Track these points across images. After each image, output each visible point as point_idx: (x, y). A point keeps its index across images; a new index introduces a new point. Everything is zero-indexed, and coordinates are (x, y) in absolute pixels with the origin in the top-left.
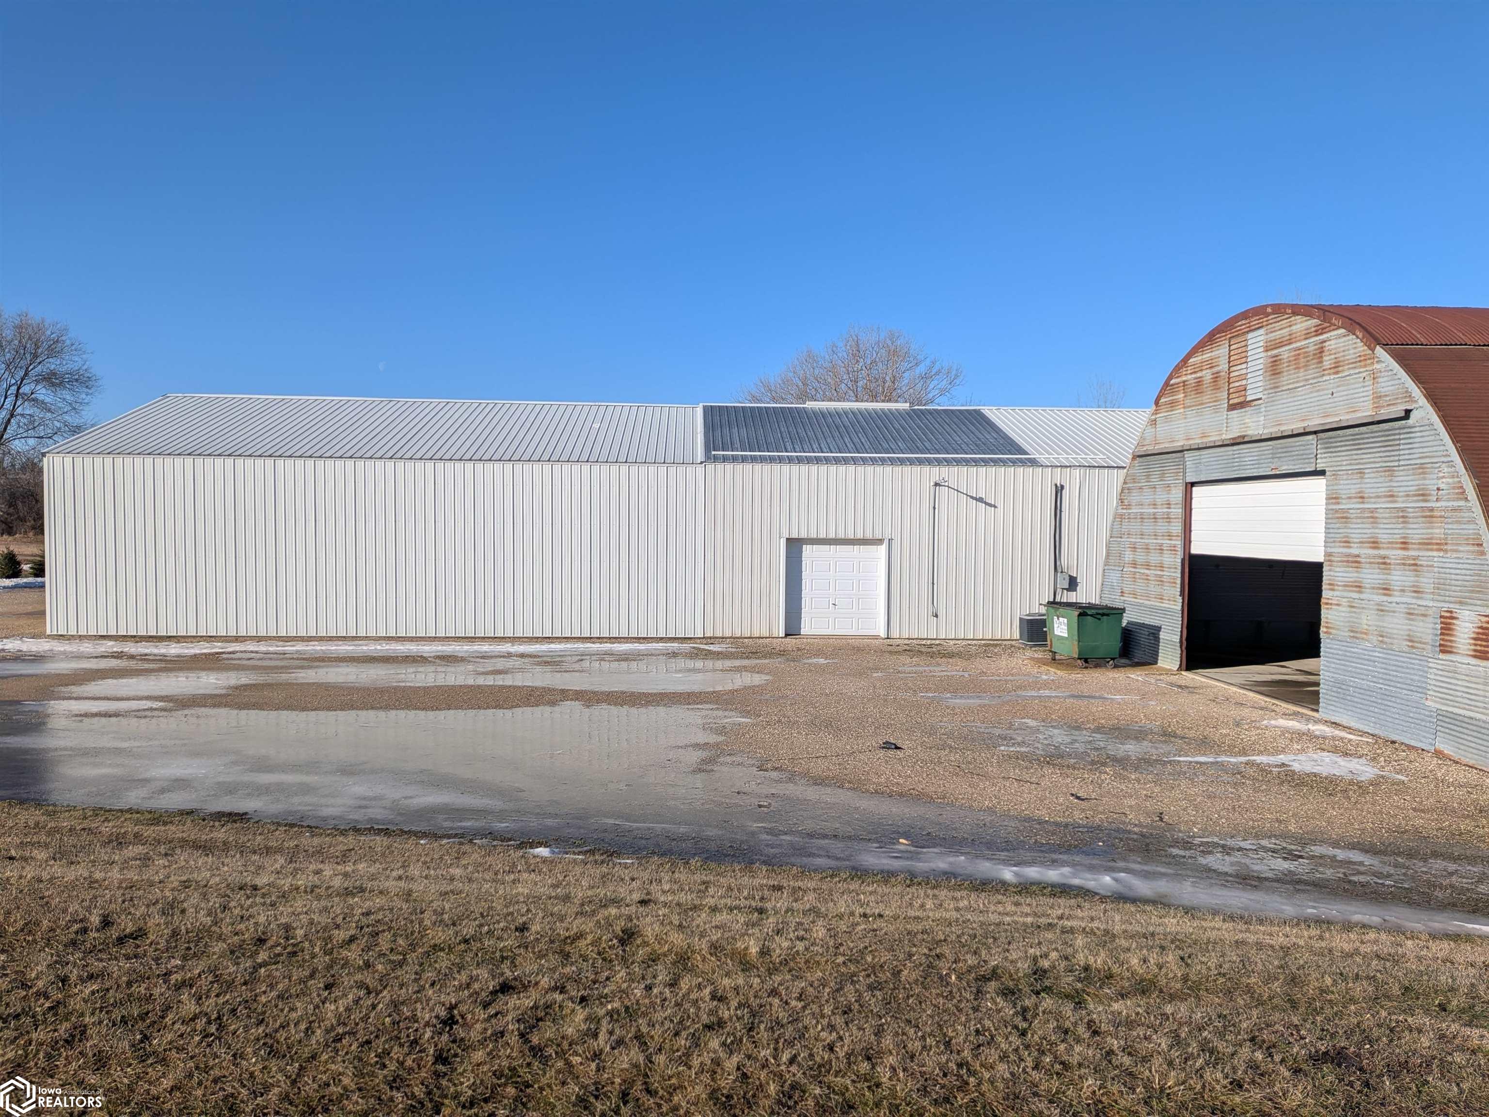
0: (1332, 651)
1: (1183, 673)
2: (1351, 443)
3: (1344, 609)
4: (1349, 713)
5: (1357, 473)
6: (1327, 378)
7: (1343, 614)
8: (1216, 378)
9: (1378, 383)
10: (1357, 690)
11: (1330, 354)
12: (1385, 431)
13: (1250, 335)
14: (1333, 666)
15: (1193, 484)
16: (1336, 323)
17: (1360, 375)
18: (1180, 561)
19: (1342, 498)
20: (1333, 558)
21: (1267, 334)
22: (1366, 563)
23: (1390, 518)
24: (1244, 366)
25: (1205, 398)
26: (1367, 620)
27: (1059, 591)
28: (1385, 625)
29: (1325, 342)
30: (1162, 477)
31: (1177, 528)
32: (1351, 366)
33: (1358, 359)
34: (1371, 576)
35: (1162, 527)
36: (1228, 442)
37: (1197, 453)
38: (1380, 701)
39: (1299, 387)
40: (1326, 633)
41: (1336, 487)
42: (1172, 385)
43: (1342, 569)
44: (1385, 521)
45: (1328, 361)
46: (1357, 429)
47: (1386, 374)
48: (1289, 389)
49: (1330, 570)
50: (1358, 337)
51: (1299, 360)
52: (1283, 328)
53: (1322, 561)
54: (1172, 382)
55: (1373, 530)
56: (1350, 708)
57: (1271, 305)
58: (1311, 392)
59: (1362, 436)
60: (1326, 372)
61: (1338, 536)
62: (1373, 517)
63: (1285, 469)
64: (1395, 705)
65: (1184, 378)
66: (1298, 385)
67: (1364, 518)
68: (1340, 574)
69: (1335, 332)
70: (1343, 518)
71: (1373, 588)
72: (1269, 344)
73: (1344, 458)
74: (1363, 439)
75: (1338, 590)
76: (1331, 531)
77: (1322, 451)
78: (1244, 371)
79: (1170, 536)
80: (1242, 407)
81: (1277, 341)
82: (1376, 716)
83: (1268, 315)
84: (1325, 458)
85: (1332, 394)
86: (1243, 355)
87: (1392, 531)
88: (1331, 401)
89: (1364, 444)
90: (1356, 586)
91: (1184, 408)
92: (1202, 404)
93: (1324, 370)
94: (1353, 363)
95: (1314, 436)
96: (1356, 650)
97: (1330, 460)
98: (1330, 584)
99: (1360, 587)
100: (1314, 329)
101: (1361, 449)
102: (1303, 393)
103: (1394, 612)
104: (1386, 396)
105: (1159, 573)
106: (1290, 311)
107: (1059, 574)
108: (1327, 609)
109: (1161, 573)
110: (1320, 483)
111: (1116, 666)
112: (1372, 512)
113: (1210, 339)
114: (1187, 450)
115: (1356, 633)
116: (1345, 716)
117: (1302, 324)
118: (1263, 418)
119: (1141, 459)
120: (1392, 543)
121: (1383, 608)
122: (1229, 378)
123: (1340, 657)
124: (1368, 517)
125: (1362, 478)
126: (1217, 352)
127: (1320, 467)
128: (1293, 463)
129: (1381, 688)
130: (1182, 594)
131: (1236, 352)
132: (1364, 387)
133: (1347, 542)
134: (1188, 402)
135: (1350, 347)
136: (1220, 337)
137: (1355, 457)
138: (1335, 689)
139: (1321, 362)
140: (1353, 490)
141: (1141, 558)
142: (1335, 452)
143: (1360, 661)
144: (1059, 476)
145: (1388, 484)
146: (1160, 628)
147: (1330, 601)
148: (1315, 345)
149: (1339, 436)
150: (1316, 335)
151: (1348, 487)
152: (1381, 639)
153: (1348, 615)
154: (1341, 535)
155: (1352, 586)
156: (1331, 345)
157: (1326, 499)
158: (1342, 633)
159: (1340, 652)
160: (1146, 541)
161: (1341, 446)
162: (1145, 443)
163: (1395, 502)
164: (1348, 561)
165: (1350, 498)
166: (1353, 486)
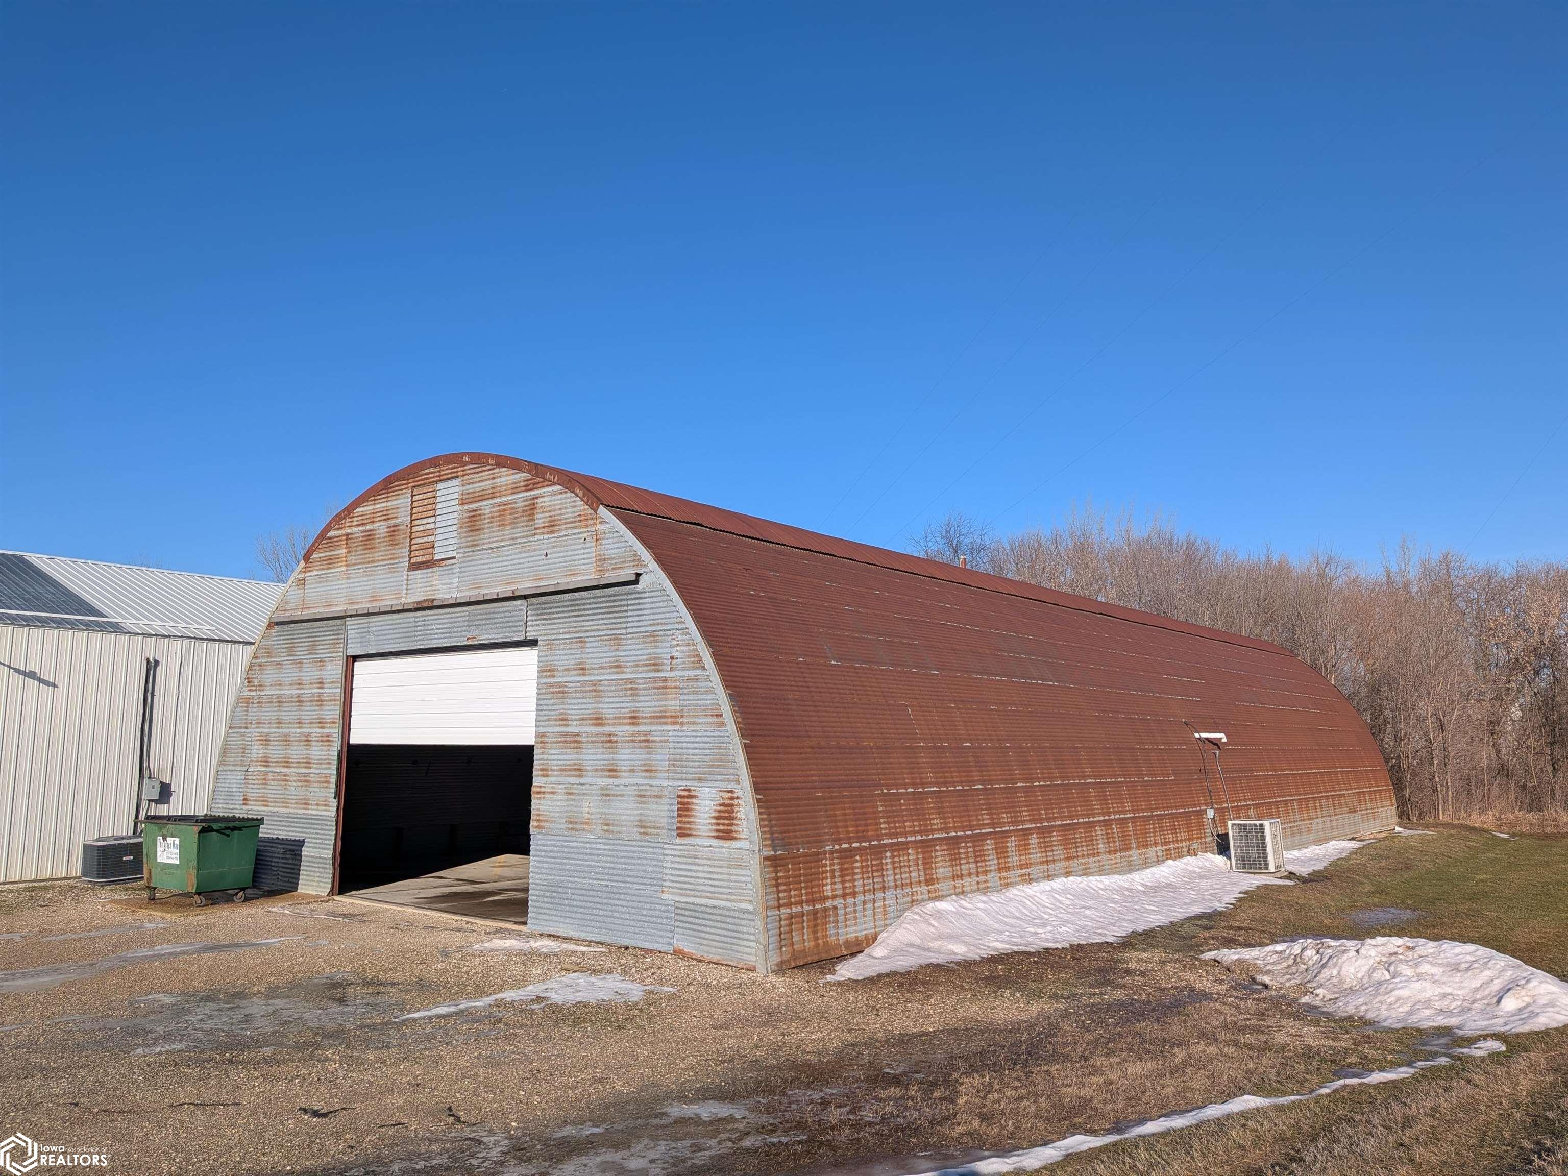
0: (545, 848)
1: (336, 898)
2: (570, 609)
3: (560, 797)
4: (567, 920)
5: (577, 642)
6: (540, 537)
7: (559, 804)
8: (393, 531)
9: (601, 545)
10: (576, 891)
11: (543, 512)
12: (611, 596)
13: (440, 486)
14: (546, 866)
15: (355, 658)
16: (551, 478)
17: (580, 536)
18: (336, 754)
19: (558, 670)
20: (546, 739)
21: (463, 485)
22: (587, 742)
23: (617, 690)
24: (431, 520)
25: (377, 555)
26: (589, 807)
27: (144, 804)
28: (611, 811)
29: (537, 498)
30: (312, 649)
31: (333, 712)
32: (568, 526)
33: (578, 519)
34: (593, 757)
35: (309, 712)
36: (411, 607)
37: (365, 620)
38: (606, 901)
39: (503, 546)
40: (536, 827)
41: (550, 658)
42: (330, 538)
43: (557, 751)
44: (610, 694)
45: (540, 519)
46: (577, 594)
47: (611, 535)
48: (491, 548)
49: (543, 753)
50: (577, 495)
51: (503, 515)
52: (482, 481)
53: (533, 743)
54: (331, 534)
55: (596, 705)
56: (568, 914)
57: (468, 454)
58: (520, 552)
59: (583, 602)
60: (538, 531)
61: (553, 713)
62: (596, 691)
63: (484, 639)
64: (624, 903)
65: (348, 531)
66: (503, 544)
67: (586, 692)
68: (556, 757)
69: (550, 489)
70: (560, 692)
71: (597, 770)
72: (465, 497)
73: (561, 626)
74: (584, 604)
75: (552, 776)
76: (545, 708)
77: (533, 618)
78: (432, 526)
79: (322, 723)
80: (428, 567)
81: (477, 494)
82: (601, 919)
83: (466, 464)
84: (538, 625)
85: (547, 555)
86: (430, 507)
87: (618, 705)
88: (546, 562)
89: (585, 610)
90: (576, 770)
91: (347, 566)
92: (373, 562)
93: (536, 529)
94: (572, 522)
95: (523, 601)
96: (575, 844)
97: (543, 627)
98: (542, 770)
99: (579, 770)
100: (522, 484)
101: (582, 616)
102: (510, 552)
103: (622, 795)
104: (611, 559)
105: (304, 771)
106: (493, 462)
107: (146, 781)
108: (539, 799)
109: (307, 771)
110: (530, 656)
111: (247, 900)
112: (595, 685)
113: (387, 485)
114: (351, 616)
115: (575, 824)
116: (561, 925)
117: (507, 477)
118: (456, 580)
119: (281, 628)
120: (619, 718)
121: (607, 792)
122: (411, 533)
123: (555, 855)
124: (590, 691)
125: (582, 647)
126: (395, 502)
127: (530, 636)
128: (495, 631)
129: (607, 886)
130: (337, 795)
131: (421, 503)
132: (584, 549)
133: (564, 720)
134: (352, 559)
135: (568, 505)
136: (398, 486)
137: (575, 624)
138: (548, 894)
139: (533, 520)
140: (572, 661)
141: (276, 751)
142: (550, 619)
143: (581, 857)
144: (152, 648)
145: (613, 654)
146: (303, 842)
147: (543, 790)
148: (525, 501)
149: (554, 602)
150: (526, 491)
151: (564, 657)
152: (606, 828)
153: (564, 804)
154: (557, 712)
155: (570, 770)
156: (541, 502)
157: (538, 672)
158: (557, 826)
159: (555, 849)
160: (284, 731)
161: (557, 613)
162: (287, 608)
163: (623, 673)
164: (565, 742)
165: (568, 670)
166: (571, 657)
